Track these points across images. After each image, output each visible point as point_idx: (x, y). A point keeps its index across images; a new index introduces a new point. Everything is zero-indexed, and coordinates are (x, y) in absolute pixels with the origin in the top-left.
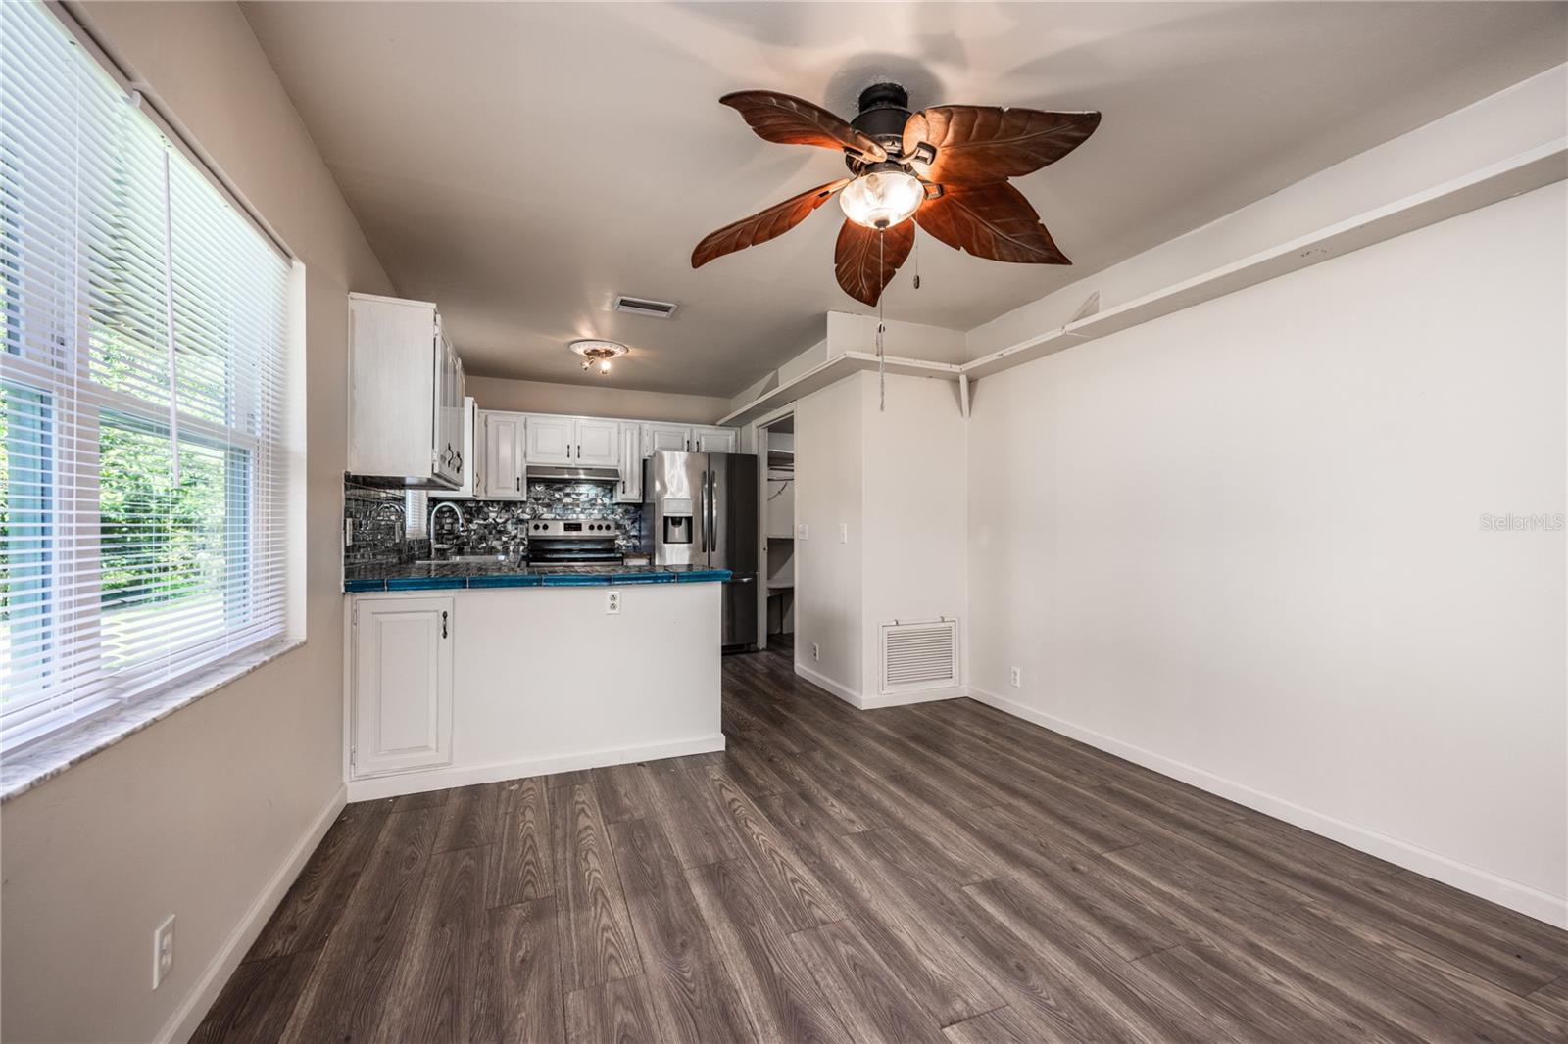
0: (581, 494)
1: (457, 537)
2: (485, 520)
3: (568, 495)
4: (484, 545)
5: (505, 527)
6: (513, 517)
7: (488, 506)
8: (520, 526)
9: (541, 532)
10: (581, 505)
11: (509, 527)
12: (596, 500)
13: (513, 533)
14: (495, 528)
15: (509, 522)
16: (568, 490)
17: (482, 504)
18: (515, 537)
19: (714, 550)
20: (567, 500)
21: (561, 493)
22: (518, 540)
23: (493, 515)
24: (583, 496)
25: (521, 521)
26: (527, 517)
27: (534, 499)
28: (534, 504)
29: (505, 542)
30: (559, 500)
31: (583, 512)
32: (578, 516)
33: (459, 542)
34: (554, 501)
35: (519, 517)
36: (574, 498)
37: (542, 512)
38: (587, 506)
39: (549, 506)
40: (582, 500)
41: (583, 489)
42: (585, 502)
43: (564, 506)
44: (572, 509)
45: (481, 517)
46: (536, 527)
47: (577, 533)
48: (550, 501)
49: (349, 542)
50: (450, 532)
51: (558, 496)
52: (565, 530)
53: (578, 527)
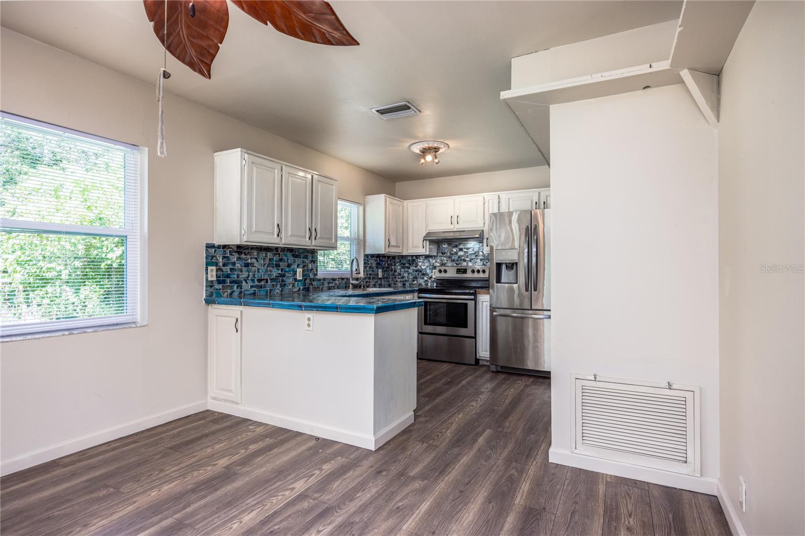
0: (469, 248)
1: (403, 277)
2: (416, 267)
3: (461, 250)
4: (416, 282)
5: (426, 271)
6: (430, 265)
7: (417, 258)
8: (434, 271)
9: (443, 275)
10: (469, 256)
11: (428, 271)
12: (479, 253)
13: (430, 275)
14: (421, 272)
15: (428, 268)
16: (461, 247)
17: (414, 257)
18: (431, 277)
20: (461, 253)
21: (457, 249)
22: (433, 279)
23: (420, 264)
24: (471, 250)
25: (435, 268)
26: (438, 265)
27: (442, 253)
28: (441, 256)
29: (426, 281)
30: (456, 253)
31: (470, 261)
32: (467, 263)
33: (404, 280)
34: (453, 254)
35: (433, 265)
36: (465, 252)
37: (446, 262)
38: (473, 257)
39: (450, 257)
40: (469, 253)
41: (471, 245)
42: (472, 254)
43: (459, 258)
44: (464, 259)
45: (414, 265)
46: (440, 271)
47: (465, 275)
48: (451, 254)
49: (214, 279)
50: (400, 274)
51: (455, 251)
52: (457, 273)
53: (465, 271)
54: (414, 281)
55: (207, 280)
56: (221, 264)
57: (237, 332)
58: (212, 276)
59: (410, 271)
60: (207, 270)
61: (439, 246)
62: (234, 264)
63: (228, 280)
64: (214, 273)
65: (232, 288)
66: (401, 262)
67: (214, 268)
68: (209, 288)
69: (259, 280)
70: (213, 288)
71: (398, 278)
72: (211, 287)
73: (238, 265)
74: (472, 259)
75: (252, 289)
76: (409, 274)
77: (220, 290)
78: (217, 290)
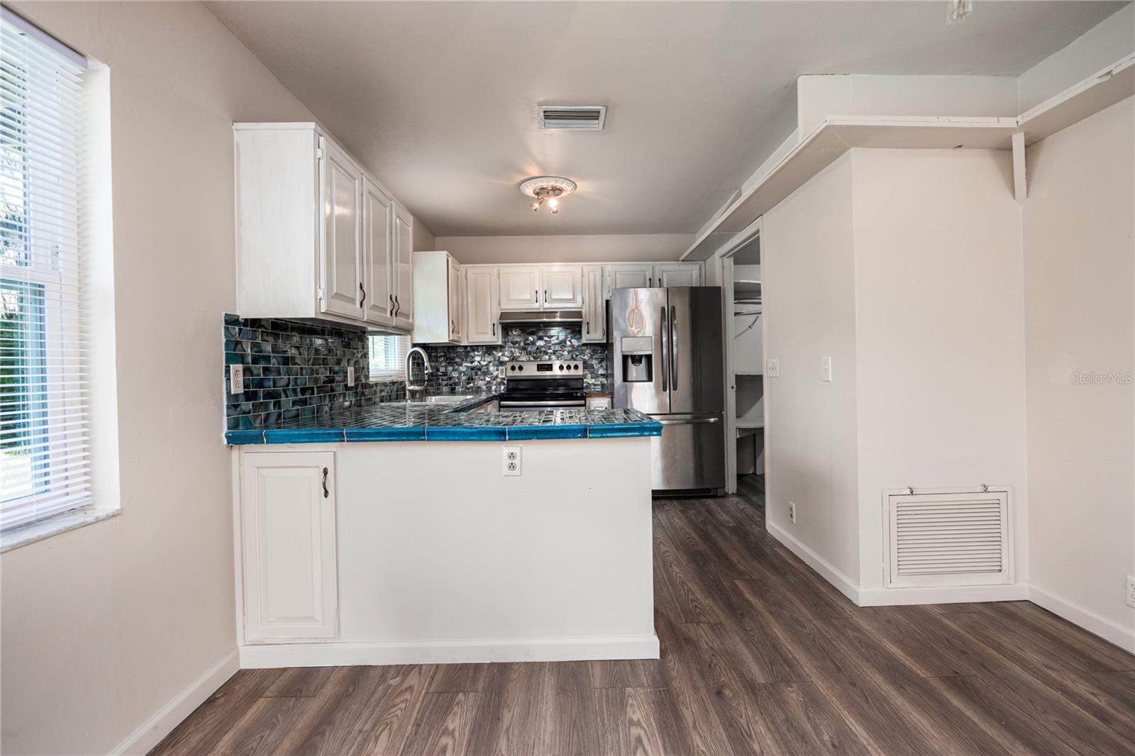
0: (552, 336)
1: (451, 378)
2: (472, 362)
3: (541, 338)
4: (472, 385)
5: (488, 369)
6: (495, 360)
7: (474, 351)
8: (500, 368)
9: (517, 373)
10: (552, 348)
11: (491, 368)
12: (566, 343)
13: (495, 374)
14: (480, 369)
15: (491, 364)
16: (541, 334)
17: (468, 349)
18: (497, 377)
19: (675, 389)
20: (540, 343)
21: (535, 337)
22: (499, 380)
23: (478, 359)
24: (554, 338)
25: (502, 363)
26: (507, 359)
27: (512, 343)
28: (512, 347)
29: (489, 382)
30: (533, 343)
31: (554, 354)
32: (550, 356)
33: (452, 382)
34: (529, 344)
35: (499, 359)
36: (546, 341)
37: (518, 354)
38: (558, 348)
39: (524, 349)
40: (553, 342)
41: (554, 331)
42: (556, 344)
43: (537, 349)
44: (544, 351)
45: (468, 360)
46: (513, 368)
47: (548, 373)
48: (526, 344)
49: (241, 390)
50: (445, 374)
51: (532, 340)
52: (538, 370)
53: (550, 367)
54: (468, 384)
55: (229, 393)
56: (249, 359)
57: (326, 496)
58: (237, 383)
59: (462, 369)
60: (228, 371)
61: (508, 332)
62: (267, 359)
63: (261, 392)
64: (241, 378)
65: (266, 406)
66: (446, 356)
67: (240, 367)
68: (232, 412)
69: (304, 391)
70: (239, 409)
71: (442, 380)
72: (236, 407)
73: (274, 363)
74: (556, 351)
75: (294, 408)
76: (460, 373)
77: (249, 413)
78: (244, 413)
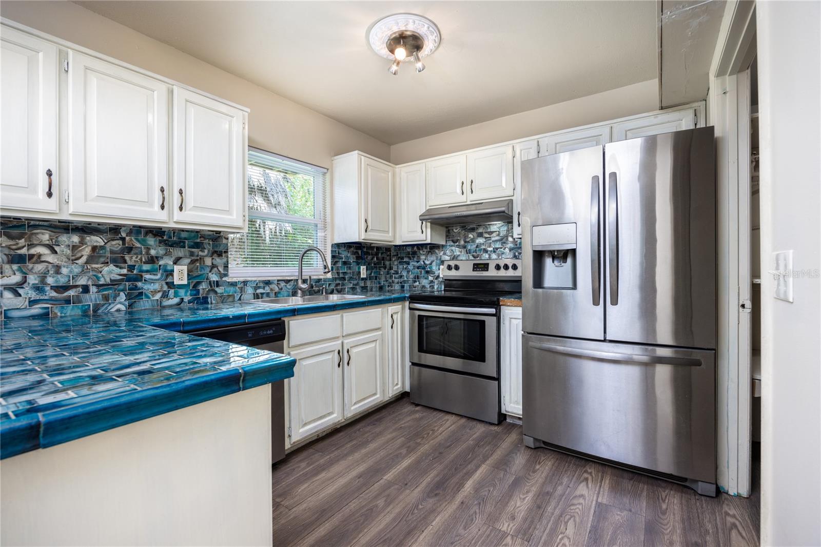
0: (492, 232)
1: (401, 277)
3: (480, 235)
4: (417, 283)
5: (431, 268)
6: (437, 259)
7: (419, 249)
8: (442, 267)
9: (453, 273)
10: (492, 245)
11: (434, 268)
12: (507, 240)
13: (436, 274)
14: (424, 268)
15: (434, 263)
16: (480, 230)
18: (438, 277)
19: (615, 302)
20: (480, 240)
21: (475, 234)
22: (440, 280)
23: (423, 257)
24: (494, 234)
25: (442, 262)
26: (447, 258)
27: (453, 241)
28: (452, 246)
29: (432, 282)
30: (473, 241)
31: (494, 252)
32: (490, 255)
33: (402, 280)
34: (469, 242)
35: (440, 259)
36: (486, 238)
37: (458, 253)
38: (498, 245)
39: (465, 247)
40: (493, 239)
41: (495, 227)
42: (496, 241)
43: (477, 247)
44: (484, 249)
45: (415, 259)
46: (450, 268)
47: (485, 274)
48: (465, 242)
50: (397, 273)
51: (472, 237)
52: (473, 270)
53: (485, 267)
54: (415, 282)
59: (411, 267)
61: (449, 230)
66: (398, 255)
71: (395, 278)
74: (497, 249)
76: (408, 272)
